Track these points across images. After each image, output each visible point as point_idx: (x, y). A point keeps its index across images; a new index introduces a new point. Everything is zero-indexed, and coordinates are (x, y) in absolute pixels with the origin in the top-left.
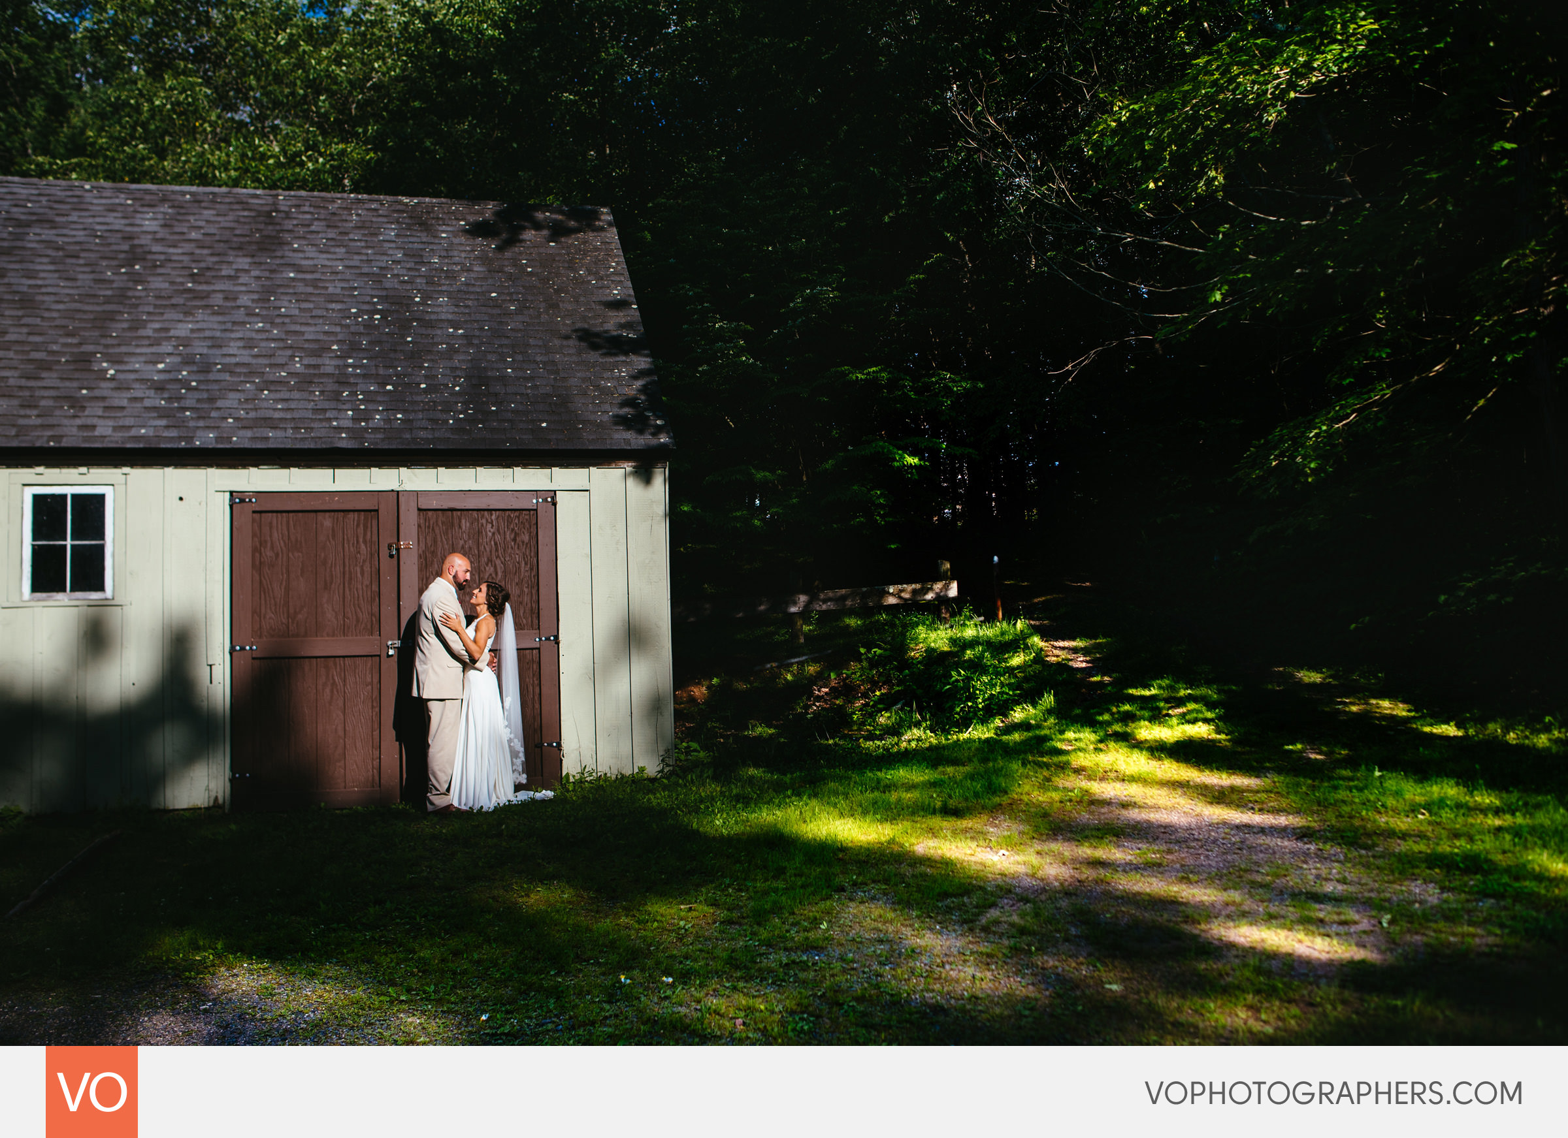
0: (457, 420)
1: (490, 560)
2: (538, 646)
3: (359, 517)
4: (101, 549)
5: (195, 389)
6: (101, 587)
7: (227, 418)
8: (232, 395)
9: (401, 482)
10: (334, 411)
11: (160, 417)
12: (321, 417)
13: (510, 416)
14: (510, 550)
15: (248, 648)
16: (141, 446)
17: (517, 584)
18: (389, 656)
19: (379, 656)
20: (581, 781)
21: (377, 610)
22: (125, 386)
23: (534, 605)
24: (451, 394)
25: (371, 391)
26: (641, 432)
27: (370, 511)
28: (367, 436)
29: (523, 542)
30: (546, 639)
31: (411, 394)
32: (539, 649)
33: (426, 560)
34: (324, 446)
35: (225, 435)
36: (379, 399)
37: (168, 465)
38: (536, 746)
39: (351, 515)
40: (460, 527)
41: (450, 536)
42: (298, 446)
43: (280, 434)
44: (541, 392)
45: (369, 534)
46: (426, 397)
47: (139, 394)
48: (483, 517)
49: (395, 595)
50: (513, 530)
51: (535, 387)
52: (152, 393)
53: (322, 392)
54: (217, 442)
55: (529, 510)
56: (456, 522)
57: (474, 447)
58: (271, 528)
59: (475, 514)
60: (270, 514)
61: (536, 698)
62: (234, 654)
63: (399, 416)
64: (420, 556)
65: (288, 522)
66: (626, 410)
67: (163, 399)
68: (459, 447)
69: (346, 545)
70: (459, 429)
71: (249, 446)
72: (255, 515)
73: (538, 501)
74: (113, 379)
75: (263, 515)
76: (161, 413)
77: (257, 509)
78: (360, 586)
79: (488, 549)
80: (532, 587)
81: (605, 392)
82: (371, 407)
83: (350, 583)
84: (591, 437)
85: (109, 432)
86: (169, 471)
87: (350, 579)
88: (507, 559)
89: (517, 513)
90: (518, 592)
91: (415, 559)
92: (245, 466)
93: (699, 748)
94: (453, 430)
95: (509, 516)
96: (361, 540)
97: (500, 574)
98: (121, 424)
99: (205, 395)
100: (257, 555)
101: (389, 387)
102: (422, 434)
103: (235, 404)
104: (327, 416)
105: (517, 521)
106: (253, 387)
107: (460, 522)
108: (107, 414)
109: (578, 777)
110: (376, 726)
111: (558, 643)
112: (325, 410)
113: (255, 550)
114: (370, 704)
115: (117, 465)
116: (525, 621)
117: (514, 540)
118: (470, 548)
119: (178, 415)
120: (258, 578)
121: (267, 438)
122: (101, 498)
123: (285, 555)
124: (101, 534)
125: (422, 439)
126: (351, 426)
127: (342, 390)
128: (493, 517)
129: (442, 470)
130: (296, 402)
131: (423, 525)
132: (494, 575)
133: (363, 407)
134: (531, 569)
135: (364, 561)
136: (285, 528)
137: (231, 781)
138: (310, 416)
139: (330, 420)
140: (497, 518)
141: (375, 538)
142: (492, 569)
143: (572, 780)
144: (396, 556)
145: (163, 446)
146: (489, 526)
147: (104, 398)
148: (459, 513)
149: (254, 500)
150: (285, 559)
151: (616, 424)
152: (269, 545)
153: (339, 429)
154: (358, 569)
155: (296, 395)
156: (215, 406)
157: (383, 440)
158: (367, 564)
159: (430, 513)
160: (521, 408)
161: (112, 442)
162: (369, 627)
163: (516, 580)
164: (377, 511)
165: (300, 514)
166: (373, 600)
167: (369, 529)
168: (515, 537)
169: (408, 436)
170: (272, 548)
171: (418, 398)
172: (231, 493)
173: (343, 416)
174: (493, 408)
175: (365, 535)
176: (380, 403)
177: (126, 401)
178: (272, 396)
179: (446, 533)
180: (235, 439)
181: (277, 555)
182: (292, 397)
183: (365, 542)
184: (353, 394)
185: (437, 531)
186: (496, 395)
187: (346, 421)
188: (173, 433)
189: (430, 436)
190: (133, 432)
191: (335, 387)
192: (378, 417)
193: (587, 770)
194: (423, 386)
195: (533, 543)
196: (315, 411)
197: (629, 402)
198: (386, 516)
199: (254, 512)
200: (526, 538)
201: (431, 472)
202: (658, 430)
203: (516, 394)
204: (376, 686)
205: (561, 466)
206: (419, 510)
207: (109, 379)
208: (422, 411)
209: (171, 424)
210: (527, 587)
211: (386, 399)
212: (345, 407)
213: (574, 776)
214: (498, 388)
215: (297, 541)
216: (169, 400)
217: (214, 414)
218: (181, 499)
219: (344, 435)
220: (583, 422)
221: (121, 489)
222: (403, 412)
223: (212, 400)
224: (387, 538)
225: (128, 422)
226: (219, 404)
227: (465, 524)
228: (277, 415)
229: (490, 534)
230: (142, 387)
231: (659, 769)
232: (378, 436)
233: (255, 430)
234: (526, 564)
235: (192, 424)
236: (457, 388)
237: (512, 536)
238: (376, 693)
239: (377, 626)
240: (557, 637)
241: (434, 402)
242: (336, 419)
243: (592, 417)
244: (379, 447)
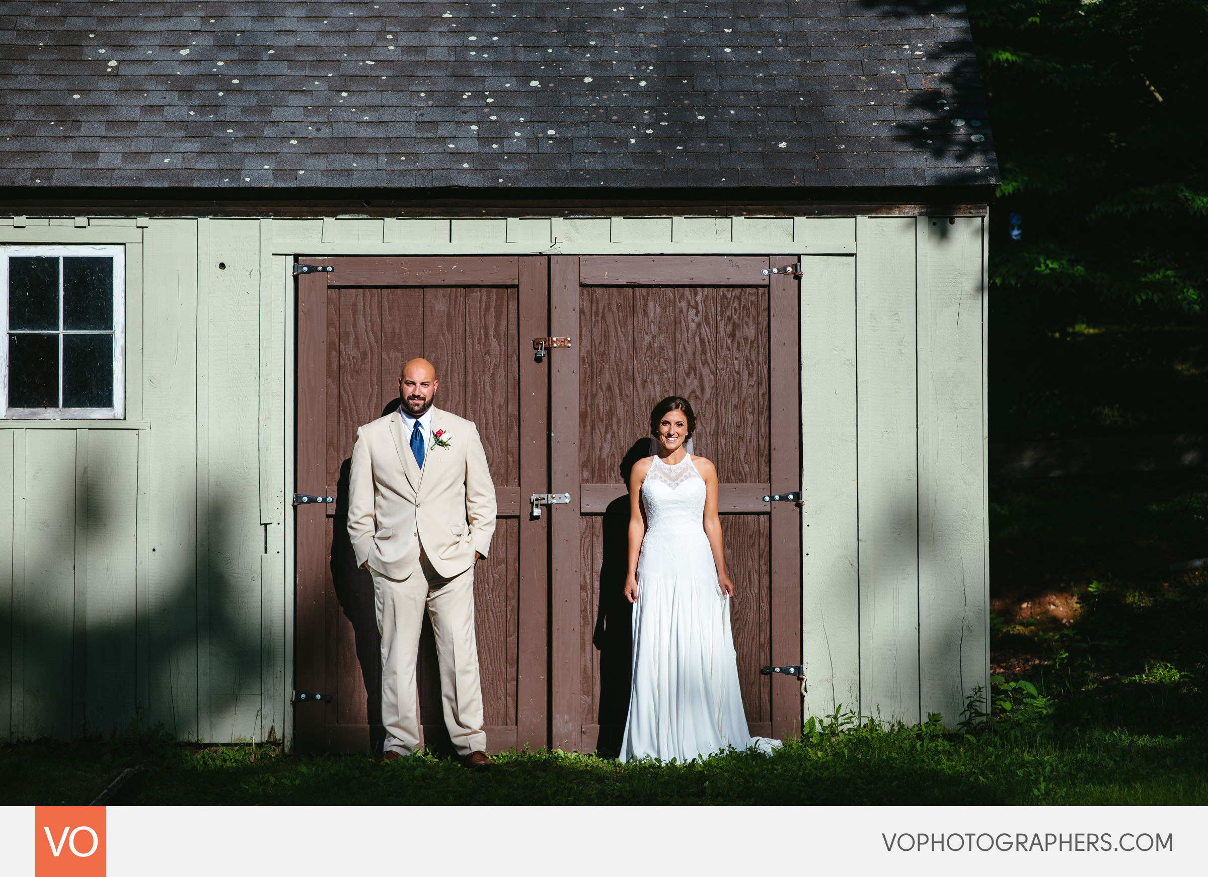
0: (643, 139)
1: (692, 368)
2: (768, 509)
3: (488, 297)
4: (107, 343)
5: (238, 90)
6: (106, 401)
7: (289, 138)
8: (293, 100)
9: (554, 241)
10: (450, 126)
11: (189, 137)
12: (430, 135)
13: (726, 130)
14: (724, 353)
15: (320, 499)
16: (166, 184)
17: (736, 407)
18: (533, 518)
19: (518, 517)
20: (832, 731)
21: (516, 445)
22: (135, 87)
23: (762, 443)
24: (633, 94)
25: (506, 91)
26: (938, 154)
27: (507, 287)
28: (501, 166)
29: (746, 339)
30: (781, 498)
31: (569, 94)
32: (769, 514)
33: (592, 366)
34: (436, 184)
35: (287, 167)
36: (519, 103)
37: (204, 214)
38: (762, 672)
39: (476, 293)
40: (646, 313)
41: (630, 327)
42: (397, 184)
43: (368, 163)
44: (779, 86)
45: (504, 323)
46: (593, 100)
47: (156, 100)
48: (682, 296)
49: (543, 422)
50: (730, 319)
51: (770, 79)
52: (173, 98)
53: (430, 93)
54: (275, 178)
55: (756, 287)
56: (640, 305)
57: (669, 185)
58: (355, 312)
59: (669, 291)
60: (354, 290)
61: (764, 593)
62: (300, 507)
63: (551, 132)
64: (583, 361)
65: (381, 306)
66: (920, 115)
67: (191, 107)
68: (644, 185)
69: (469, 341)
70: (645, 155)
71: (324, 185)
72: (330, 291)
73: (770, 273)
74: (115, 75)
75: (343, 291)
76: (194, 131)
77: (334, 283)
78: (489, 407)
79: (689, 350)
80: (760, 413)
81: (886, 85)
82: (507, 117)
83: (474, 402)
84: (859, 166)
85: (117, 162)
86: (205, 222)
87: (475, 394)
88: (720, 366)
89: (737, 292)
90: (737, 421)
91: (575, 365)
92: (316, 215)
93: (1035, 692)
94: (636, 156)
95: (724, 296)
96: (491, 333)
97: (708, 391)
98: (133, 149)
99: (253, 101)
100: (335, 354)
101: (534, 83)
102: (588, 163)
103: (299, 115)
104: (439, 133)
105: (736, 304)
106: (325, 87)
107: (646, 305)
108: (112, 134)
109: (827, 722)
110: (512, 628)
111: (800, 506)
112: (435, 124)
113: (331, 347)
114: (503, 593)
115: (129, 214)
116: (747, 468)
117: (732, 335)
118: (662, 348)
119: (216, 134)
120: (335, 391)
121: (350, 171)
122: (106, 264)
123: (376, 357)
124: (106, 320)
125: (587, 172)
126: (476, 150)
127: (461, 89)
128: (699, 298)
129: (618, 221)
130: (390, 111)
131: (587, 311)
132: (698, 393)
133: (494, 118)
134: (759, 384)
135: (496, 367)
136: (376, 312)
137: (294, 704)
138: (414, 135)
139: (443, 140)
140: (705, 300)
141: (513, 330)
142: (696, 382)
143: (818, 728)
144: (545, 360)
145: (197, 184)
146: (692, 312)
147: (106, 107)
148: (644, 291)
149: (330, 269)
150: (375, 361)
151: (900, 139)
152: (352, 339)
153: (458, 155)
154: (488, 380)
155: (390, 98)
156: (269, 119)
157: (526, 173)
158: (501, 371)
159: (599, 291)
160: (746, 116)
161: (122, 178)
162: (503, 471)
163: (735, 401)
164: (517, 286)
165: (399, 291)
166: (509, 429)
167: (504, 316)
168: (734, 331)
169: (565, 166)
170: (357, 343)
171: (580, 102)
172: (296, 257)
173: (464, 134)
174: (701, 118)
175: (497, 325)
176: (521, 110)
177: (137, 110)
178: (356, 100)
179: (624, 324)
180: (302, 172)
181: (364, 355)
182: (384, 102)
183: (497, 336)
184: (479, 95)
185: (610, 320)
186: (706, 93)
187: (469, 142)
188: (210, 164)
189: (600, 167)
190: (153, 162)
191: (451, 84)
192: (517, 134)
193: (842, 712)
194: (588, 80)
195: (763, 340)
196: (421, 125)
197: (927, 100)
198: (531, 296)
199: (330, 287)
200: (751, 332)
201: (601, 224)
202: (968, 150)
203: (738, 92)
204: (512, 565)
205: (810, 213)
206: (582, 285)
207: (109, 75)
208: (587, 123)
209: (207, 149)
210: (752, 413)
211: (530, 103)
212: (465, 118)
213: (821, 722)
214: (708, 82)
215: (393, 333)
216: (201, 108)
217: (268, 132)
218: (222, 266)
219: (466, 166)
220: (847, 140)
221: (134, 250)
222: (558, 124)
223: (263, 108)
224: (532, 331)
225: (145, 145)
226: (277, 114)
227: (654, 309)
228: (364, 133)
229: (693, 326)
230: (160, 88)
231: (963, 719)
232: (517, 167)
233: (331, 157)
234: (750, 375)
235: (237, 148)
236: (643, 84)
237: (729, 329)
238: (512, 577)
239: (516, 470)
240: (798, 496)
241: (606, 108)
242: (454, 138)
243: (862, 131)
244: (521, 185)
